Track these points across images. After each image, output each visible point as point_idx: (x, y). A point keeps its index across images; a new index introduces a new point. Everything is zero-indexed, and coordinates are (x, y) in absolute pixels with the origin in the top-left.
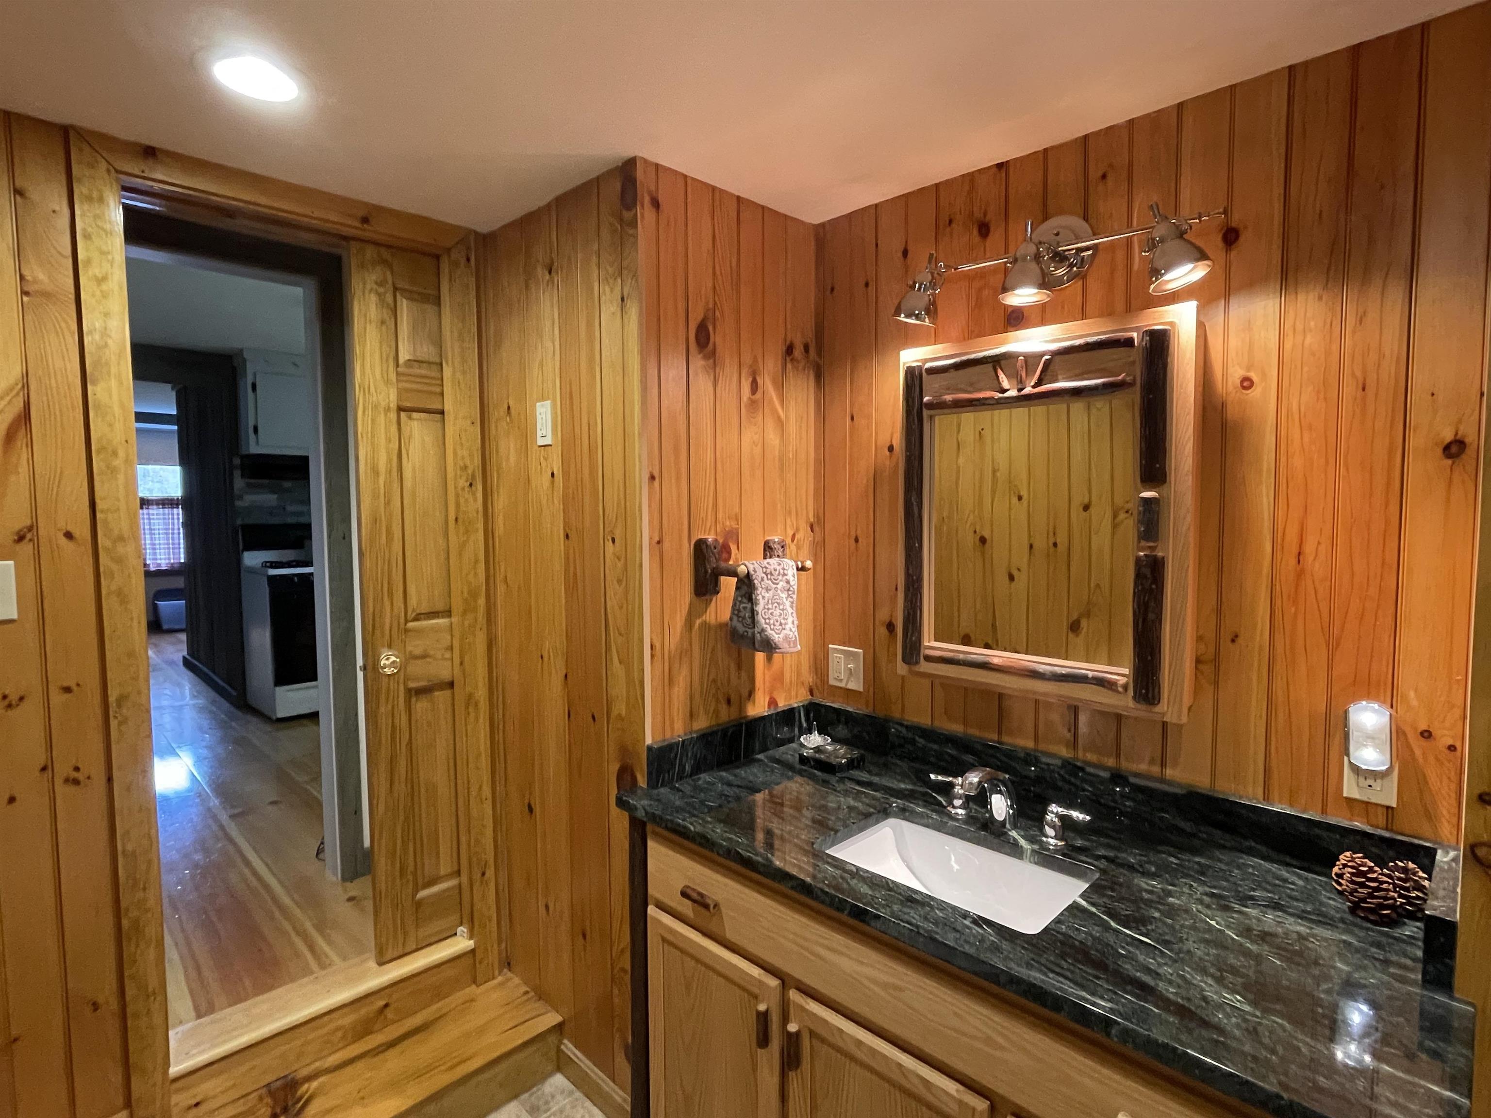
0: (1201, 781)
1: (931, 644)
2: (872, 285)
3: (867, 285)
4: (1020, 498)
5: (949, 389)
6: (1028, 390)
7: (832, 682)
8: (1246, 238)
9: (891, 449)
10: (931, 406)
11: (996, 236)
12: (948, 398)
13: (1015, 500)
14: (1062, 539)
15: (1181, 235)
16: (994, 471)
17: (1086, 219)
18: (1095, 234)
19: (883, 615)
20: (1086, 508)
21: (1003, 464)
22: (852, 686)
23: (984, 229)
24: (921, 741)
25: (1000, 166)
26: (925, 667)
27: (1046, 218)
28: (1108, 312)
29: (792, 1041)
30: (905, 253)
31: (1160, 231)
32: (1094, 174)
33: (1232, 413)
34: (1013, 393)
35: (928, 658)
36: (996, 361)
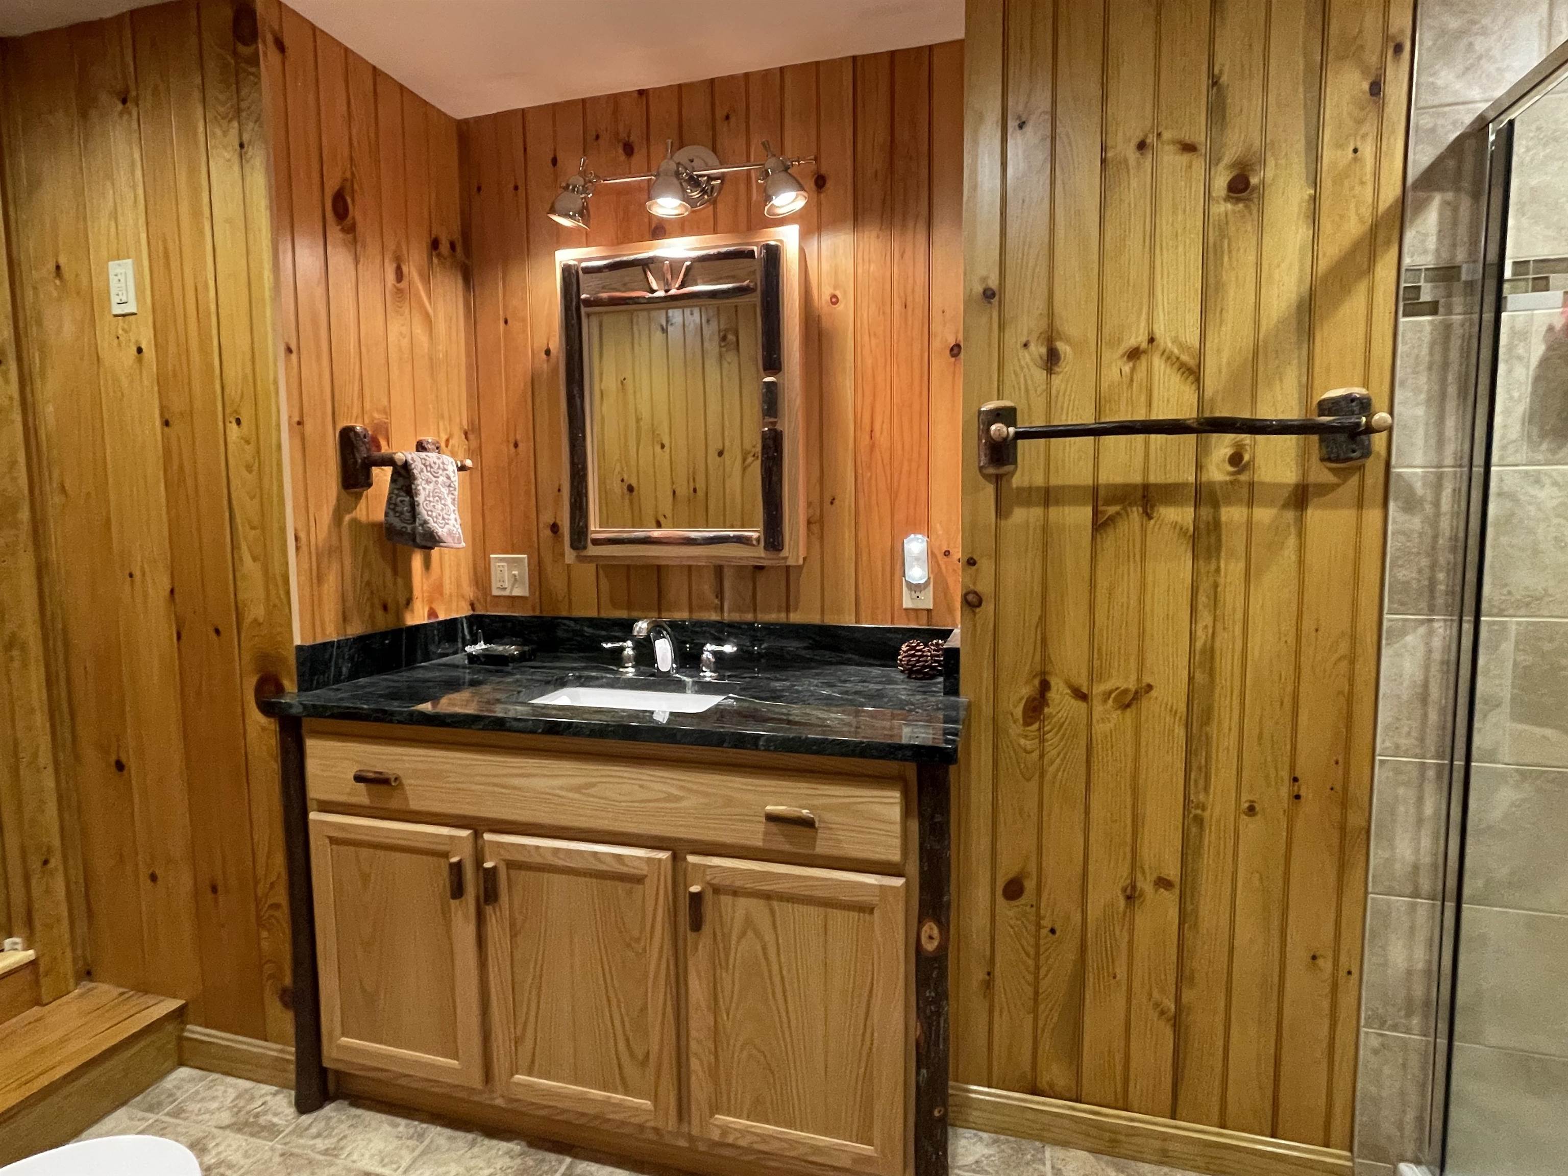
0: (814, 619)
1: (595, 528)
2: (521, 189)
3: (516, 188)
4: (663, 446)
5: (604, 288)
6: (673, 292)
7: (495, 592)
8: (829, 184)
9: (548, 352)
10: (587, 303)
11: (639, 158)
12: (604, 295)
13: (658, 448)
14: (701, 485)
15: (786, 169)
16: (638, 420)
17: (714, 150)
18: (722, 164)
19: (547, 518)
20: (720, 454)
21: (645, 414)
22: (517, 592)
23: (629, 150)
24: (588, 630)
25: (641, 92)
26: (593, 550)
27: (681, 146)
28: (733, 229)
29: (490, 876)
30: (554, 161)
31: (771, 163)
32: (720, 113)
33: (825, 323)
34: (661, 294)
35: (596, 542)
36: (645, 264)
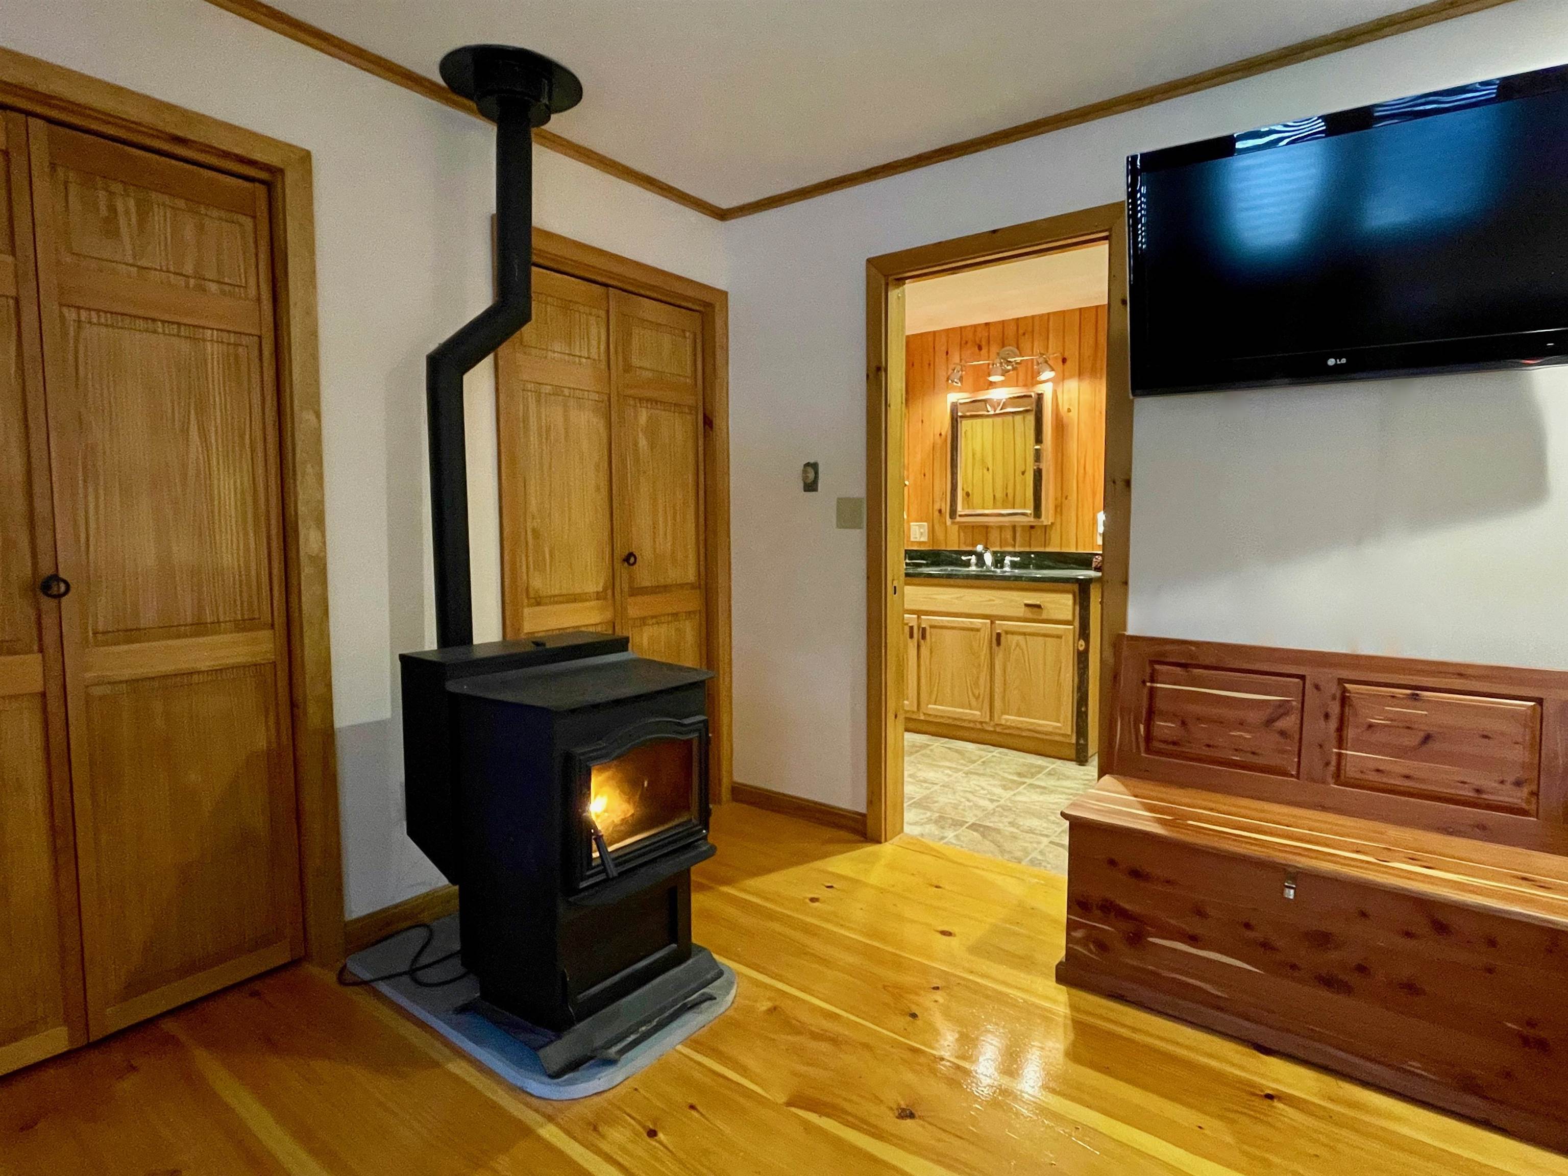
0: (1057, 550)
1: (960, 509)
2: (932, 366)
3: (929, 365)
4: (988, 470)
5: (968, 411)
6: (998, 412)
7: (912, 539)
8: (1068, 362)
9: (940, 435)
10: (961, 417)
11: (984, 351)
12: (968, 414)
13: (985, 471)
14: (1010, 491)
15: (1046, 362)
16: (973, 455)
17: (1018, 348)
18: (1021, 356)
19: (937, 507)
20: (1023, 473)
21: (978, 449)
22: (923, 539)
23: (980, 348)
24: (954, 556)
25: (987, 324)
26: (958, 519)
27: (1003, 346)
28: (1025, 385)
29: (924, 629)
30: (947, 353)
31: (1041, 360)
32: (1021, 332)
33: (1065, 420)
34: (992, 412)
35: (960, 516)
36: (985, 401)
